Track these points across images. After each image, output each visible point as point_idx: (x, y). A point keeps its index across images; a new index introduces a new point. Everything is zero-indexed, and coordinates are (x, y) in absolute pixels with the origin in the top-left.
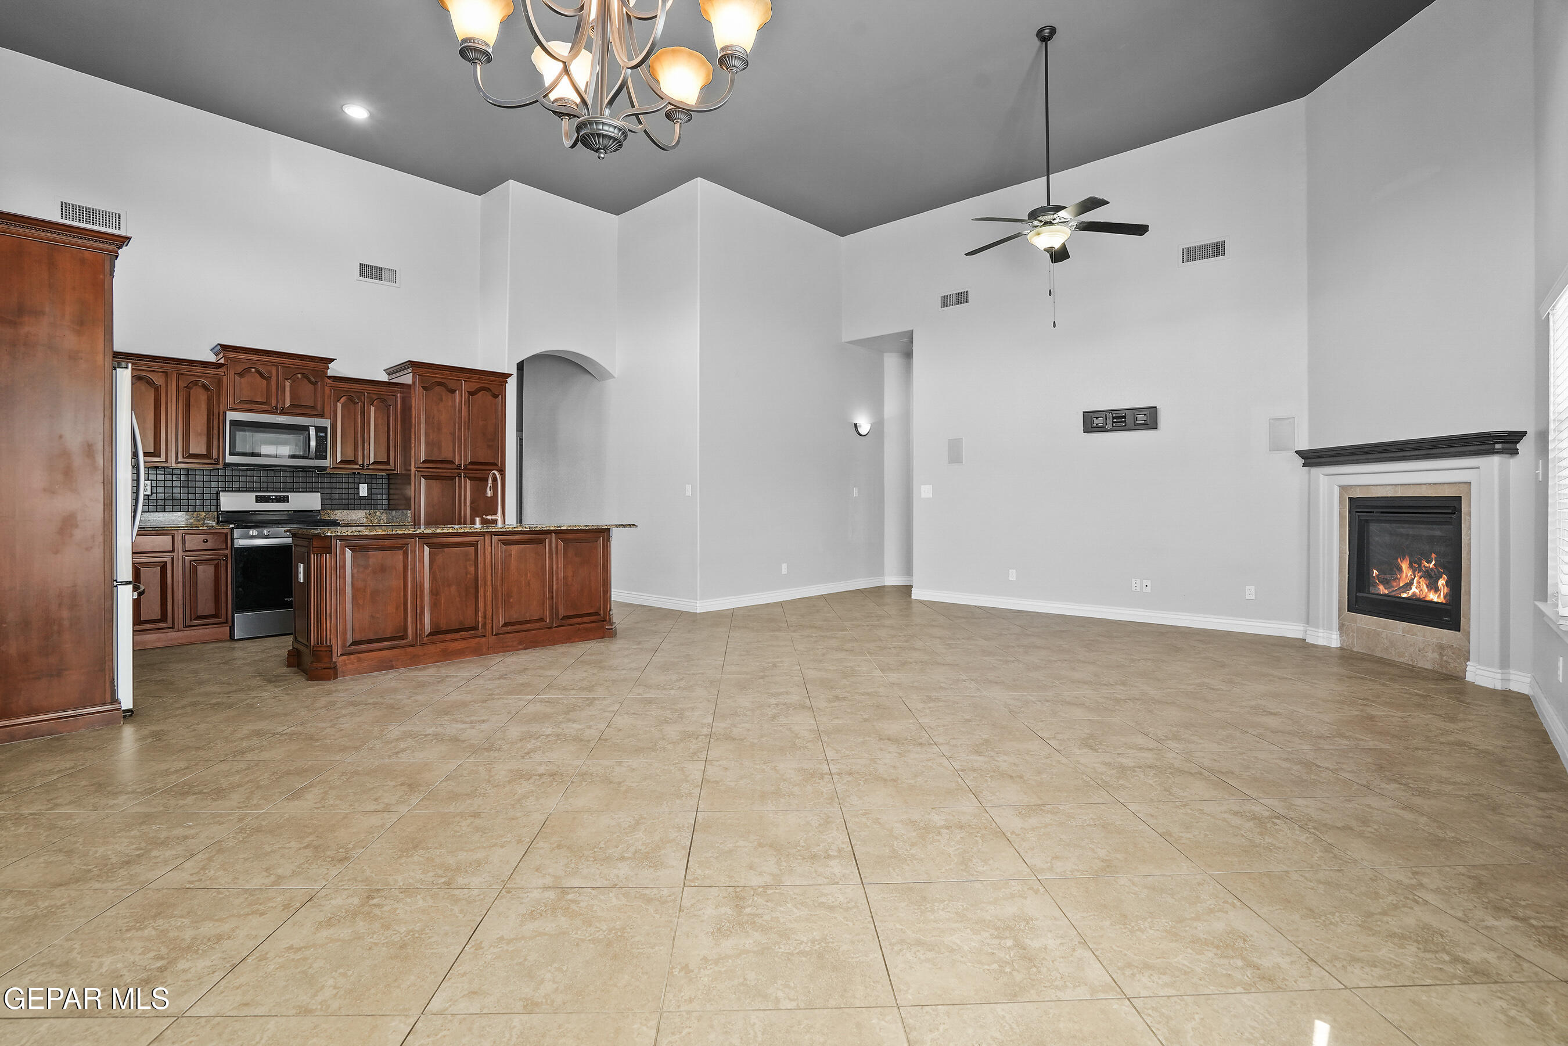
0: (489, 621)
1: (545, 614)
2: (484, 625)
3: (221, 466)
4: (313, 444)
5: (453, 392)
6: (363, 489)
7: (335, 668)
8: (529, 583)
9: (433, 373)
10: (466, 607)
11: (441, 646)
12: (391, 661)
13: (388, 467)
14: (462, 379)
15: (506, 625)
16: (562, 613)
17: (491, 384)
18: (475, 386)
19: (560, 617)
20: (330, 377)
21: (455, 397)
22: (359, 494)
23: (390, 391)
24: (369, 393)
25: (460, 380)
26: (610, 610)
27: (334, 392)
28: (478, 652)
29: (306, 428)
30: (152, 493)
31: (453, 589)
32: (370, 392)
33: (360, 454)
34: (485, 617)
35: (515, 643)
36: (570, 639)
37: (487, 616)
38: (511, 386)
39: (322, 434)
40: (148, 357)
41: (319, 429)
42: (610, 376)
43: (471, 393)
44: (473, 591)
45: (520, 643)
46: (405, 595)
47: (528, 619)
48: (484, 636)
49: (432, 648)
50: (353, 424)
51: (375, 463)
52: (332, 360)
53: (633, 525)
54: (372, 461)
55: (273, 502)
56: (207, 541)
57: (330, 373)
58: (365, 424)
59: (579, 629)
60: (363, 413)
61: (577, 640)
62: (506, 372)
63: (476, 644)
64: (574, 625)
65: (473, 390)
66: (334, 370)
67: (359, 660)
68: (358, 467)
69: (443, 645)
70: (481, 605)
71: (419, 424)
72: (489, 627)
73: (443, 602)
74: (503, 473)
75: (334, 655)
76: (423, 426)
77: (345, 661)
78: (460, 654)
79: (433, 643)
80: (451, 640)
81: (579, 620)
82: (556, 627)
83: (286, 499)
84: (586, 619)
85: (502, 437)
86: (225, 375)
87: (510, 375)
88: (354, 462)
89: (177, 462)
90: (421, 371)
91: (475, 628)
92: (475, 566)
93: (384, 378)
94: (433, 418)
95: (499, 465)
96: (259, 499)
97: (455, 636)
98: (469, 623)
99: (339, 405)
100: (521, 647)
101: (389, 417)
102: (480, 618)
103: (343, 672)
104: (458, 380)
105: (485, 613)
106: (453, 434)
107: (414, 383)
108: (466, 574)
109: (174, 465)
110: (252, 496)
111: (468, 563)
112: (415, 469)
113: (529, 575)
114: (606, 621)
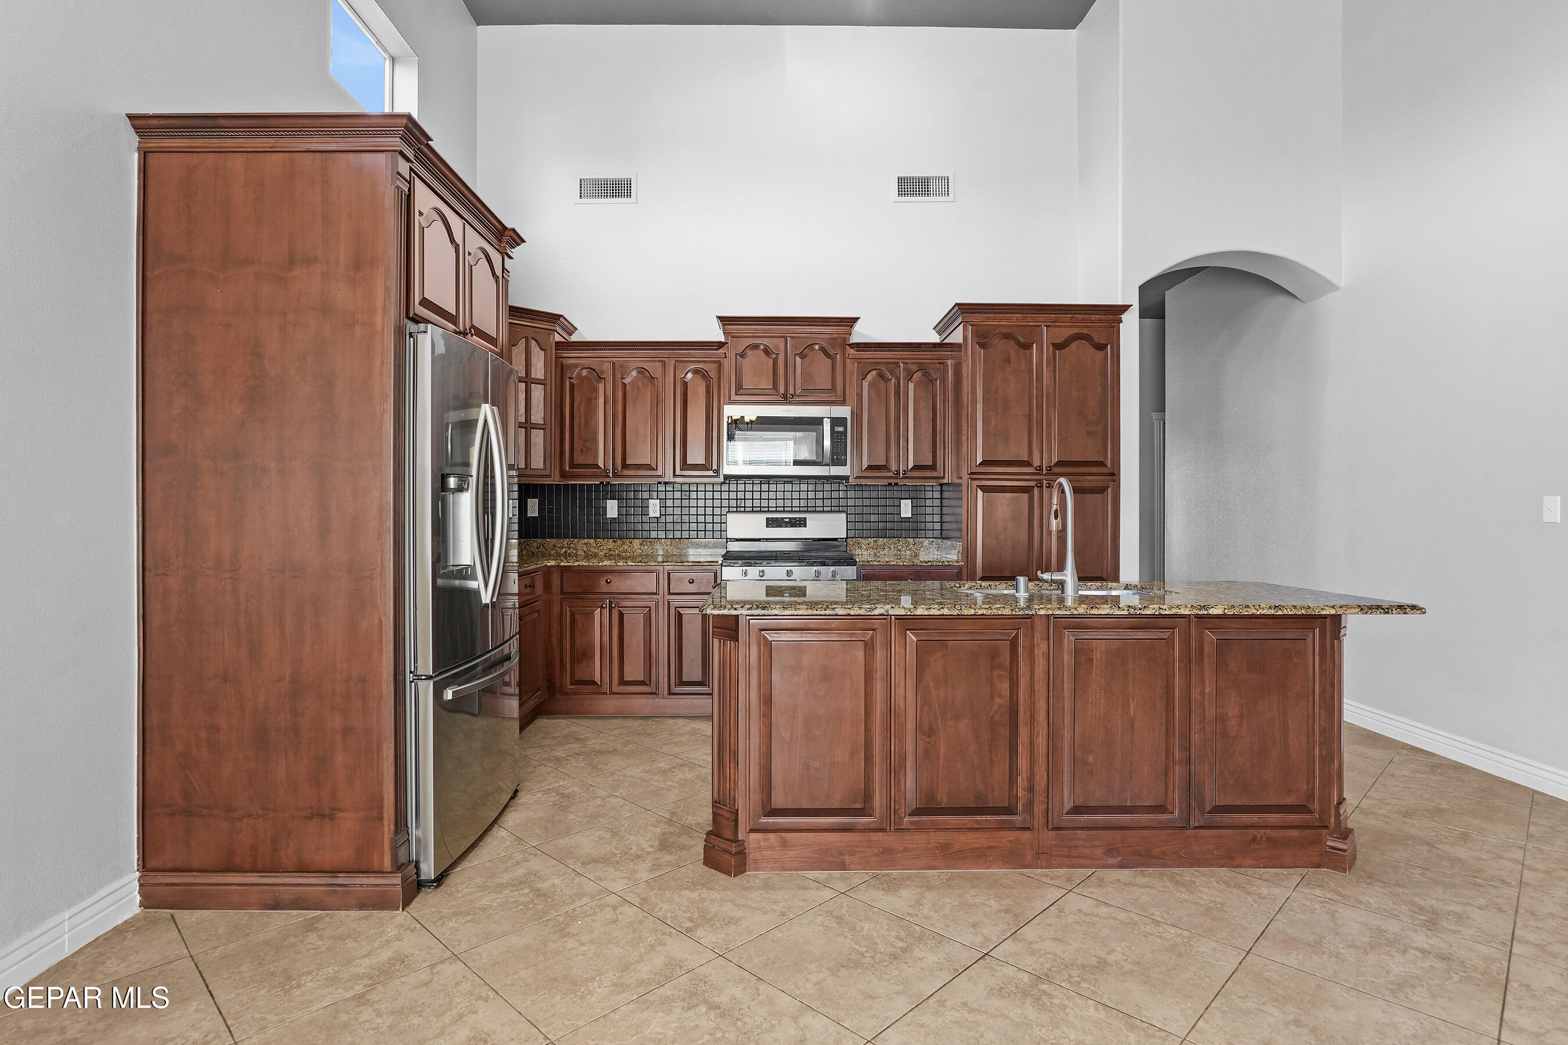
0: (1040, 797)
1: (1170, 797)
2: (1030, 804)
3: (722, 479)
4: (827, 443)
5: (1028, 347)
6: (906, 509)
7: (742, 854)
8: (1132, 725)
9: (995, 319)
10: (992, 762)
11: (938, 838)
12: (841, 854)
13: (934, 474)
14: (1043, 324)
15: (1077, 810)
16: (1212, 796)
17: (1091, 327)
18: (1066, 332)
19: (1208, 807)
20: (852, 346)
21: (1031, 356)
22: (900, 514)
23: (936, 357)
24: (906, 363)
25: (1039, 326)
26: (1340, 803)
27: (858, 366)
28: (1013, 858)
29: (818, 422)
30: (661, 515)
31: (964, 725)
32: (907, 361)
33: (893, 454)
34: (1031, 789)
35: (1098, 852)
36: (1231, 858)
37: (1037, 788)
38: (1130, 328)
39: (841, 429)
40: (650, 344)
41: (836, 422)
42: (1330, 287)
43: (1058, 346)
44: (1005, 732)
45: (1111, 850)
46: (868, 730)
47: (1129, 804)
48: (1028, 829)
49: (919, 839)
50: (884, 409)
51: (916, 468)
52: (855, 320)
53: (1414, 607)
54: (911, 465)
55: (786, 527)
56: (693, 582)
57: (855, 339)
58: (901, 409)
59: (1254, 839)
60: (897, 393)
61: (1250, 862)
62: (1120, 303)
63: (1010, 841)
64: (1246, 827)
65: (1062, 340)
66: (861, 334)
67: (784, 844)
68: (890, 474)
69: (942, 837)
70: (1023, 763)
71: (974, 402)
72: (1039, 809)
73: (942, 749)
74: (1114, 478)
75: (742, 829)
76: (980, 407)
77: (759, 842)
78: (979, 856)
79: (919, 828)
80: (958, 829)
81: (1254, 818)
82: (1196, 828)
83: (801, 523)
84: (1273, 818)
85: (1113, 416)
86: (726, 357)
87: (1125, 308)
88: (885, 468)
89: (675, 475)
90: (977, 318)
91: (1010, 810)
92: (1011, 679)
93: (935, 338)
94: (996, 392)
95: (1109, 465)
96: (771, 523)
97: (966, 820)
98: (997, 796)
99: (865, 384)
100: (1111, 861)
101: (934, 398)
102: (1020, 790)
103: (755, 861)
104: (1037, 326)
105: (1031, 779)
106: (1030, 417)
107: (965, 338)
108: (992, 698)
109: (669, 477)
110: (763, 517)
111: (996, 672)
112: (968, 476)
113: (1132, 708)
114: (1326, 827)
